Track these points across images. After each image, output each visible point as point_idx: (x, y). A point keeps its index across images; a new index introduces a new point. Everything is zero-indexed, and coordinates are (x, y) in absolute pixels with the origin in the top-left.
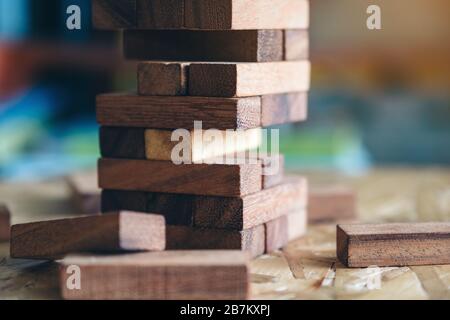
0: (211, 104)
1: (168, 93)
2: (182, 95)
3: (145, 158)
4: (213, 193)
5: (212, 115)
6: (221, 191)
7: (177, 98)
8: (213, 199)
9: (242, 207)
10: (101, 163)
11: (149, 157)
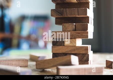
0: (82, 32)
1: (70, 30)
2: (74, 31)
3: (64, 45)
4: (81, 53)
5: (82, 35)
6: (84, 52)
7: (73, 31)
8: (81, 54)
9: (89, 56)
10: (52, 47)
11: (65, 45)
